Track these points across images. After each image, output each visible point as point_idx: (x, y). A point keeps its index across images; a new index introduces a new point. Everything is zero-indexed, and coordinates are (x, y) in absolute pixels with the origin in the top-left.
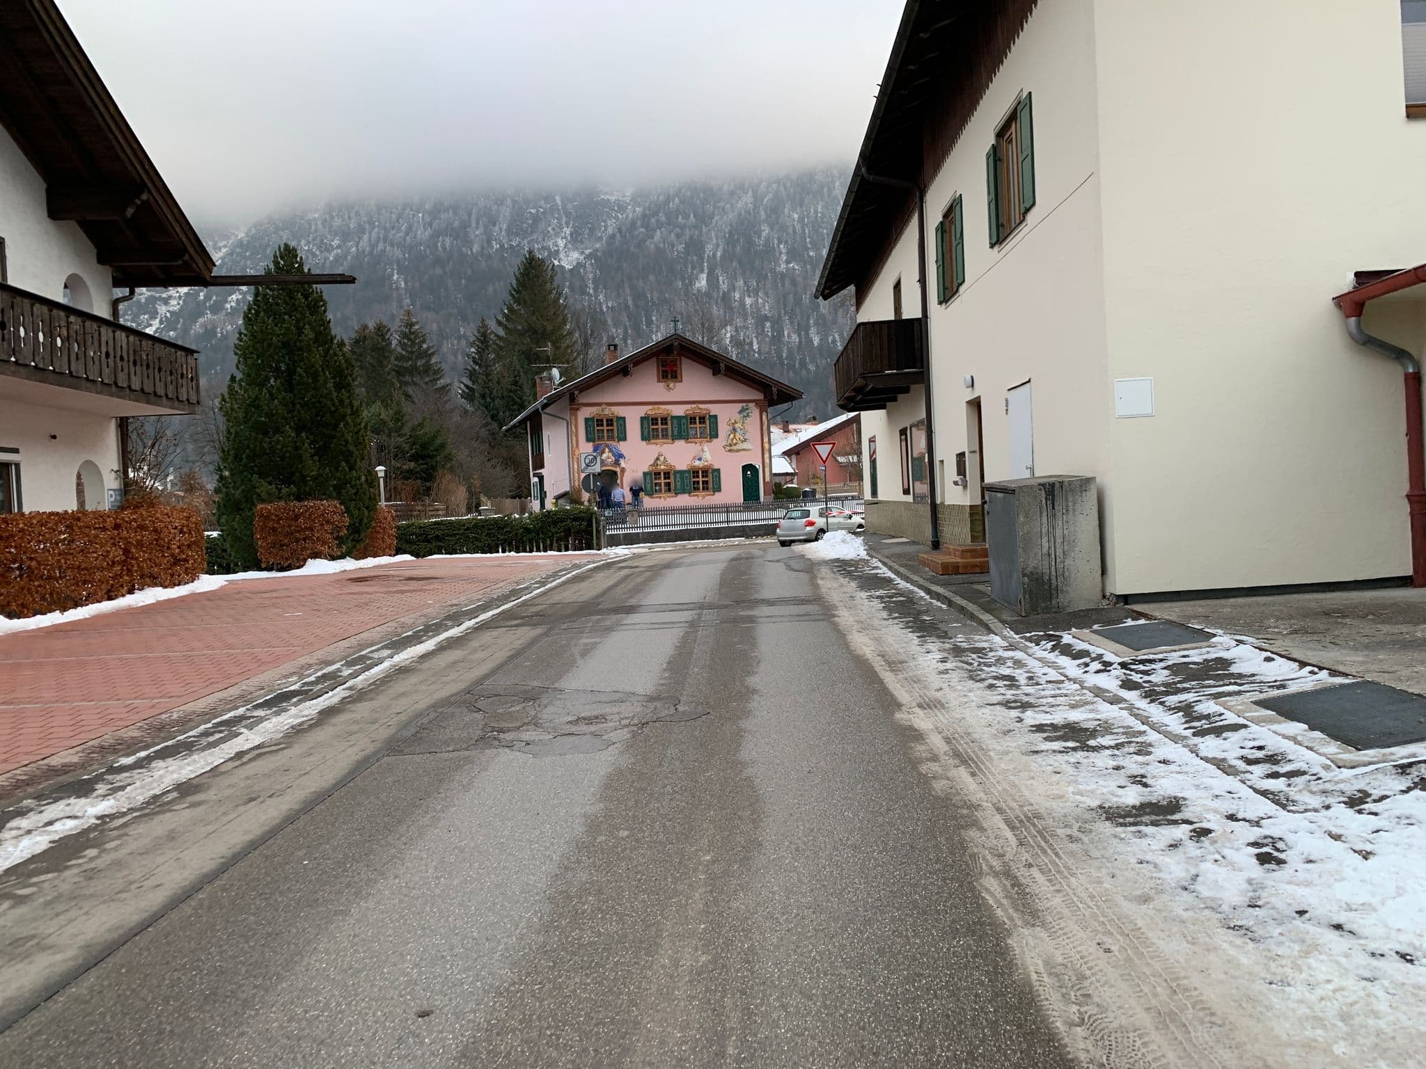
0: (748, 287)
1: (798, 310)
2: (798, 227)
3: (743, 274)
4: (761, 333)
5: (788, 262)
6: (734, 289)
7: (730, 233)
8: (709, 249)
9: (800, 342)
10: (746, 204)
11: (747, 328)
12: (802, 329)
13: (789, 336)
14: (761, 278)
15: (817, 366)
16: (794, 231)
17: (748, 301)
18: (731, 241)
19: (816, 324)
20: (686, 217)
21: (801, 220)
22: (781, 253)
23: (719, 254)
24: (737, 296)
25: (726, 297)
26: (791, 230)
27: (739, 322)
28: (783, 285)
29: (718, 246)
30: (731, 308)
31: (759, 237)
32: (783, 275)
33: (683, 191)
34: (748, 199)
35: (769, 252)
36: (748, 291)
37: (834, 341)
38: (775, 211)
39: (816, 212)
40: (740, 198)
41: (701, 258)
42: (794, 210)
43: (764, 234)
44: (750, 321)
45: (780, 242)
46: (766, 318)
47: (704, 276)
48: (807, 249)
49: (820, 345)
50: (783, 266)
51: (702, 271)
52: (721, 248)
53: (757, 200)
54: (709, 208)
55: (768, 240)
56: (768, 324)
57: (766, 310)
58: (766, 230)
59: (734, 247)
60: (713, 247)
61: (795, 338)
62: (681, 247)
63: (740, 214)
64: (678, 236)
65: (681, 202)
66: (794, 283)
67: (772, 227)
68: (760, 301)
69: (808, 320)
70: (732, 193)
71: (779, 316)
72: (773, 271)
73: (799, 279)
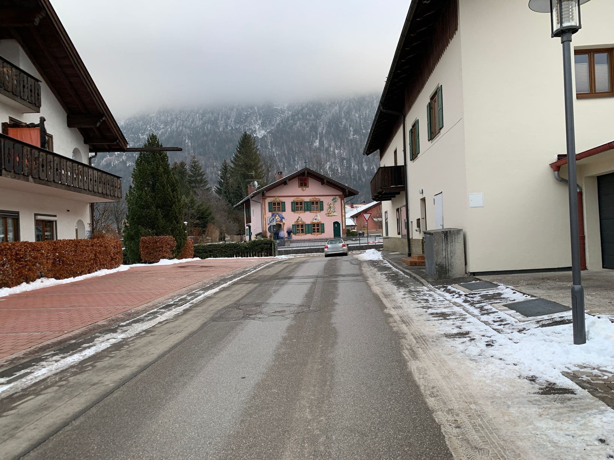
0: (337, 145)
1: (358, 156)
2: (358, 120)
3: (335, 140)
4: (342, 165)
5: (354, 135)
6: (330, 146)
7: (329, 123)
8: (320, 129)
9: (359, 169)
10: (336, 110)
11: (336, 163)
12: (360, 163)
13: (354, 166)
14: (342, 142)
15: (366, 179)
16: (356, 121)
17: (337, 151)
18: (329, 126)
19: (366, 161)
20: (311, 116)
21: (359, 117)
22: (351, 131)
23: (324, 132)
24: (332, 149)
25: (327, 150)
26: (355, 121)
27: (332, 160)
28: (352, 145)
29: (324, 128)
30: (329, 155)
31: (341, 124)
32: (351, 140)
33: (309, 104)
34: (337, 108)
35: (346, 130)
36: (337, 147)
37: (373, 168)
38: (348, 113)
39: (366, 114)
40: (333, 107)
41: (316, 133)
42: (356, 112)
43: (343, 123)
44: (337, 160)
45: (350, 127)
46: (344, 159)
47: (318, 141)
48: (362, 129)
49: (367, 170)
50: (352, 136)
51: (317, 139)
52: (325, 129)
53: (341, 109)
54: (320, 112)
55: (345, 125)
56: (345, 161)
57: (344, 155)
58: (344, 121)
59: (331, 129)
60: (322, 129)
61: (356, 167)
62: (308, 129)
63: (333, 115)
64: (307, 124)
65: (309, 109)
66: (356, 144)
67: (347, 120)
68: (342, 151)
69: (362, 160)
70: (330, 106)
71: (350, 158)
72: (347, 139)
73: (359, 142)
